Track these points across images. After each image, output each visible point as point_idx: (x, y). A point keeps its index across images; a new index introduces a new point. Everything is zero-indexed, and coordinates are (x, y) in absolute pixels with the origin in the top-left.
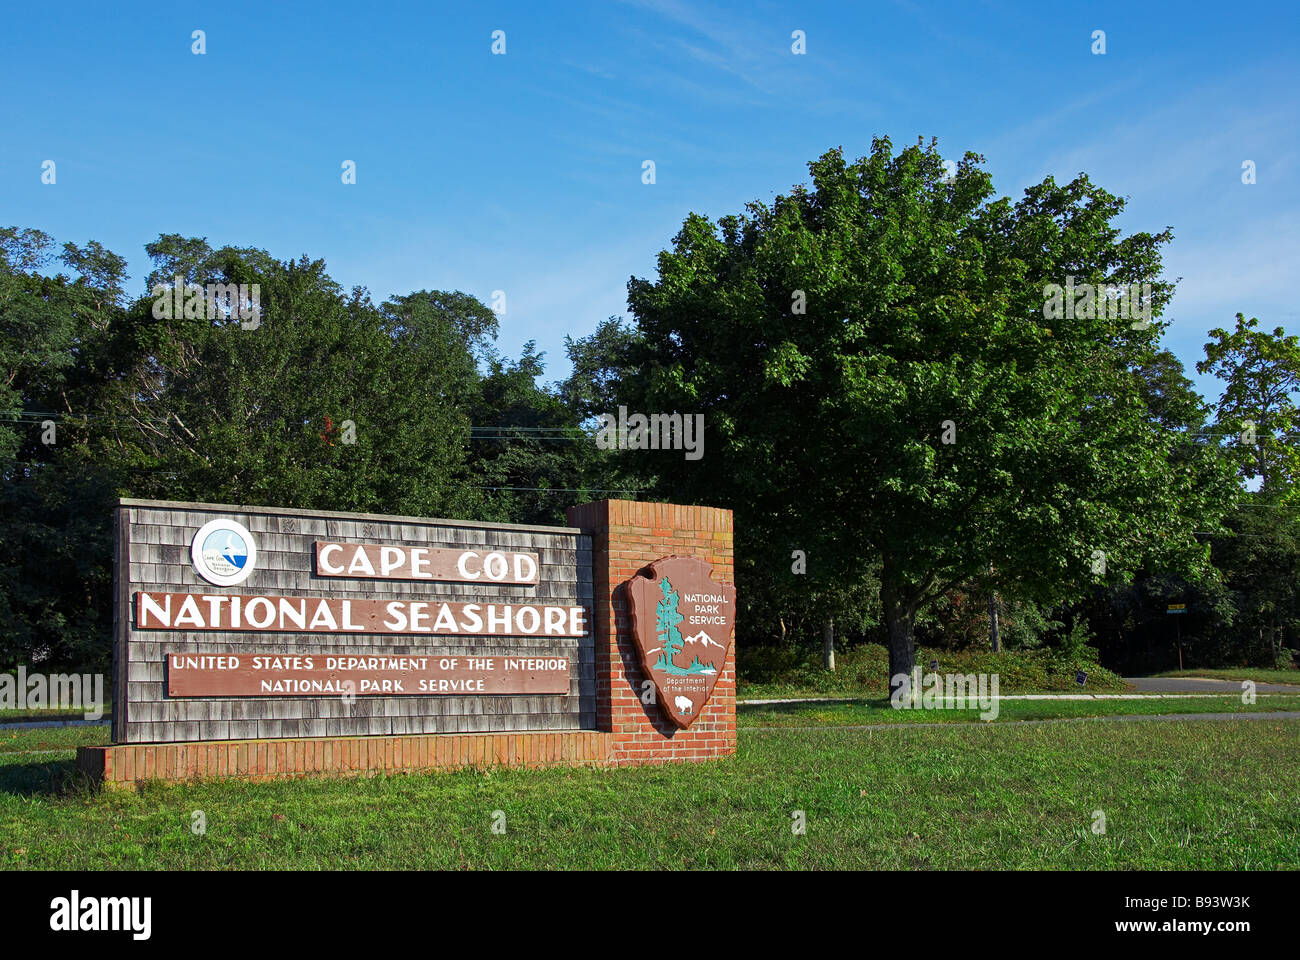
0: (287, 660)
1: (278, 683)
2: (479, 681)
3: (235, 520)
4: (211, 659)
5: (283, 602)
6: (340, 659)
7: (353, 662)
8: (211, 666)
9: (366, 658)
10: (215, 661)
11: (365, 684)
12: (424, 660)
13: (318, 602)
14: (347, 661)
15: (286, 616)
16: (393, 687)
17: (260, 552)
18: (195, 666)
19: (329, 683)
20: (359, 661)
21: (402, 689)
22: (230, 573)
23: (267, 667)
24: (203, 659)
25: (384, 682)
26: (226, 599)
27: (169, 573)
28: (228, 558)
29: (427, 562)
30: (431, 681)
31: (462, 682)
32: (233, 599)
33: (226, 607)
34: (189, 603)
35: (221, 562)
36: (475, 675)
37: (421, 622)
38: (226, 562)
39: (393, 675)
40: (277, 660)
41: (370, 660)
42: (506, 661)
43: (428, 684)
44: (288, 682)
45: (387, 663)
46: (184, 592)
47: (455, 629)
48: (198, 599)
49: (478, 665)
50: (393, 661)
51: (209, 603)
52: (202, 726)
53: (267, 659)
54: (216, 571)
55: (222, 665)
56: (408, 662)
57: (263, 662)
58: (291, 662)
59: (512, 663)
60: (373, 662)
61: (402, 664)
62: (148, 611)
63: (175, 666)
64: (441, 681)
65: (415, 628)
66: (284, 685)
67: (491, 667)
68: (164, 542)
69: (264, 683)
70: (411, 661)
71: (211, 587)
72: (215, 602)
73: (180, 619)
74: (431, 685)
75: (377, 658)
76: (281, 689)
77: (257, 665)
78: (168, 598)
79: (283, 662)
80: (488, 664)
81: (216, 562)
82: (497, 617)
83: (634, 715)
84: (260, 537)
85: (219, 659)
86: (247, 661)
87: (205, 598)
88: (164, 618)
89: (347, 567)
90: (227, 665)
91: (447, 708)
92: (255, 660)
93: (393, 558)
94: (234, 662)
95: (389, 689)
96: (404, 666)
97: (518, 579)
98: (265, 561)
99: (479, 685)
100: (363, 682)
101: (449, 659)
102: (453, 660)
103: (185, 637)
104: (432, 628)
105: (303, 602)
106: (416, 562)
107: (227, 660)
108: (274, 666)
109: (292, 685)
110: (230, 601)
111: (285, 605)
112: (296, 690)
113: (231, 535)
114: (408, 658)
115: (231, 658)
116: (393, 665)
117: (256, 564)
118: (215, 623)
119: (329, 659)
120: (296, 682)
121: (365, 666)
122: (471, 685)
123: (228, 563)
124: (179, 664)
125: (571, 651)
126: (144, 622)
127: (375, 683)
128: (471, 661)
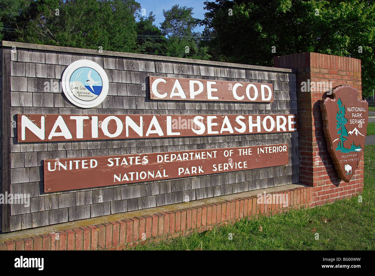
0: (131, 158)
1: (125, 175)
2: (244, 162)
3: (93, 60)
4: (77, 162)
5: (128, 119)
6: (165, 156)
7: (174, 157)
8: (77, 168)
9: (181, 153)
10: (80, 164)
11: (181, 170)
12: (215, 152)
13: (151, 118)
14: (169, 156)
15: (130, 128)
16: (197, 171)
17: (111, 83)
18: (65, 168)
19: (159, 172)
20: (177, 156)
21: (203, 172)
22: (91, 98)
23: (117, 165)
24: (71, 162)
25: (193, 168)
26: (87, 118)
27: (44, 99)
28: (88, 88)
29: (216, 90)
30: (219, 165)
31: (236, 163)
32: (93, 117)
33: (87, 124)
34: (60, 122)
35: (83, 91)
36: (243, 158)
37: (213, 128)
38: (87, 91)
39: (197, 163)
40: (124, 159)
41: (184, 154)
42: (258, 149)
43: (217, 167)
44: (132, 174)
45: (194, 155)
46: (56, 114)
47: (232, 132)
48: (66, 119)
49: (244, 152)
50: (198, 155)
51: (75, 121)
52: (71, 211)
53: (117, 159)
54: (80, 97)
55: (85, 166)
56: (206, 154)
57: (115, 161)
58: (134, 160)
59: (261, 149)
60: (186, 156)
61: (202, 155)
62: (27, 129)
63: (49, 169)
64: (225, 164)
65: (210, 132)
66: (129, 176)
67: (251, 153)
68: (40, 76)
69: (115, 176)
70: (208, 153)
71: (76, 110)
72: (80, 120)
73: (53, 134)
74: (219, 167)
75: (188, 153)
76: (127, 179)
77: (110, 163)
78: (43, 119)
79: (128, 161)
80: (249, 151)
81: (79, 90)
82: (254, 123)
83: (323, 176)
84: (110, 73)
85: (83, 161)
86: (103, 162)
87: (72, 118)
88: (40, 133)
89: (169, 94)
90: (88, 166)
91: (227, 180)
92: (109, 160)
93: (196, 87)
94: (94, 163)
95: (196, 173)
96: (204, 157)
97: (264, 99)
98: (115, 89)
99: (245, 165)
100: (179, 169)
101: (229, 150)
102: (231, 151)
103: (57, 147)
104: (219, 132)
105: (141, 118)
106: (210, 90)
107: (88, 162)
108: (122, 164)
109: (135, 175)
110: (91, 119)
111: (129, 122)
112: (137, 179)
113: (91, 71)
114: (206, 151)
115: (91, 161)
116: (197, 157)
117: (109, 92)
118: (80, 135)
119: (158, 156)
120: (137, 173)
121: (181, 159)
122: (241, 165)
123: (89, 92)
124: (52, 168)
125: (288, 140)
126: (23, 138)
127: (187, 169)
128: (240, 150)
